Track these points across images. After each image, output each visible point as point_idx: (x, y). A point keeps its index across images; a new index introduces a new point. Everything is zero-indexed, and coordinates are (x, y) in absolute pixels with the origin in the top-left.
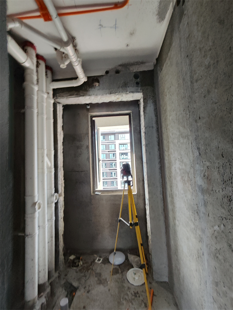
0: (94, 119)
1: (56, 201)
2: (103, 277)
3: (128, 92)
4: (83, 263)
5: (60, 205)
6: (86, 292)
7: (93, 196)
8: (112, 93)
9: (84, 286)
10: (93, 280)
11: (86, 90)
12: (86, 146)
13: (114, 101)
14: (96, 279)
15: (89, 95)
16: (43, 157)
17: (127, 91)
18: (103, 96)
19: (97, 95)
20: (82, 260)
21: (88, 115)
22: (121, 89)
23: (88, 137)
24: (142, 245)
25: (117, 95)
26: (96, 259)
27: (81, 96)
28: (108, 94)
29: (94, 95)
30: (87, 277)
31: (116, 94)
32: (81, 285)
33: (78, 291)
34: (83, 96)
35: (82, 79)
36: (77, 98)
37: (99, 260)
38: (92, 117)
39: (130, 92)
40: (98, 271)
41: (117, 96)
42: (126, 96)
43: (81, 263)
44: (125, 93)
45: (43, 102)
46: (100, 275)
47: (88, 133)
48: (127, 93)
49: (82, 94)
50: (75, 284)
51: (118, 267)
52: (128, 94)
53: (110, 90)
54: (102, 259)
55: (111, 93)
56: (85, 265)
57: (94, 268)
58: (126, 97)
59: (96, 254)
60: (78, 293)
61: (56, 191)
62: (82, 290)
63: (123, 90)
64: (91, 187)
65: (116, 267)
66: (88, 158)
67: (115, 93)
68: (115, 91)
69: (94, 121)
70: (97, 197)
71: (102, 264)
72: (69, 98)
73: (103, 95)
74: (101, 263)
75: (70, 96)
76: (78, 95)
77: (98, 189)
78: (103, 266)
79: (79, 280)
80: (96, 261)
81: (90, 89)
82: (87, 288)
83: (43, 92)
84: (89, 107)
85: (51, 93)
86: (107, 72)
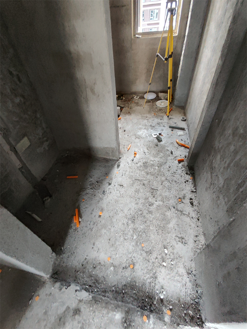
2: (140, 104)
4: (126, 98)
10: (133, 105)
14: (135, 104)
20: (124, 97)
24: (171, 80)
30: (129, 104)
40: (136, 101)
46: (138, 103)
50: (123, 106)
54: (138, 97)
57: (133, 100)
59: (135, 94)
60: (124, 109)
62: (127, 108)
65: (149, 100)
70: (138, 40)
78: (140, 100)
79: (124, 104)
80: (135, 98)
82: (130, 107)
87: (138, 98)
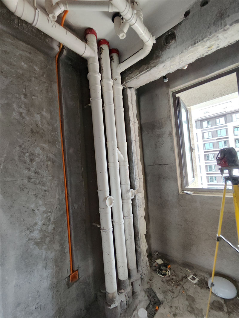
0: (177, 95)
1: (133, 198)
2: (197, 306)
3: (228, 26)
4: (171, 274)
5: (138, 202)
6: (172, 313)
7: (182, 195)
8: (197, 42)
9: (170, 304)
10: (182, 302)
11: (158, 57)
12: (168, 133)
13: (205, 55)
14: (187, 302)
15: (163, 62)
16: (113, 149)
17: (225, 26)
18: (183, 54)
19: (173, 57)
20: (170, 269)
21: (168, 94)
22: (213, 28)
23: (171, 120)
25: (207, 40)
26: (189, 276)
27: (152, 67)
28: (190, 47)
29: (169, 59)
30: (175, 295)
31: (205, 40)
32: (167, 300)
33: (162, 306)
34: (155, 66)
35: (149, 41)
36: (148, 73)
37: (193, 279)
38: (174, 94)
39: (231, 25)
40: (191, 292)
41: (208, 44)
42: (225, 35)
43: (168, 273)
44: (223, 29)
45: (109, 90)
47: (170, 116)
48: (225, 28)
49: (153, 65)
50: (160, 296)
51: (222, 302)
52: (229, 28)
53: (194, 39)
54: (197, 279)
55: (195, 44)
56: (174, 277)
57: (185, 287)
58: (226, 38)
59: (190, 269)
60: (162, 310)
61: (132, 187)
62: (167, 310)
63: (218, 27)
64: (177, 184)
65: (220, 300)
66: (173, 148)
67: (202, 39)
68: (202, 37)
69: (178, 98)
70: (187, 197)
71: (197, 286)
72: (139, 76)
73: (182, 52)
74: (196, 284)
75: (139, 73)
76: (149, 68)
77: (189, 187)
78: (199, 289)
79: (164, 292)
80: (189, 278)
81: (163, 53)
82: (174, 309)
83: (108, 78)
84: (166, 81)
85: (119, 78)
86: (187, 14)
87: (195, 282)
